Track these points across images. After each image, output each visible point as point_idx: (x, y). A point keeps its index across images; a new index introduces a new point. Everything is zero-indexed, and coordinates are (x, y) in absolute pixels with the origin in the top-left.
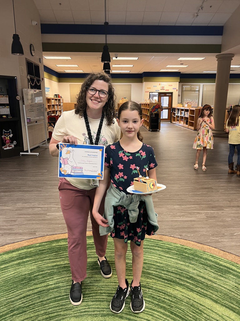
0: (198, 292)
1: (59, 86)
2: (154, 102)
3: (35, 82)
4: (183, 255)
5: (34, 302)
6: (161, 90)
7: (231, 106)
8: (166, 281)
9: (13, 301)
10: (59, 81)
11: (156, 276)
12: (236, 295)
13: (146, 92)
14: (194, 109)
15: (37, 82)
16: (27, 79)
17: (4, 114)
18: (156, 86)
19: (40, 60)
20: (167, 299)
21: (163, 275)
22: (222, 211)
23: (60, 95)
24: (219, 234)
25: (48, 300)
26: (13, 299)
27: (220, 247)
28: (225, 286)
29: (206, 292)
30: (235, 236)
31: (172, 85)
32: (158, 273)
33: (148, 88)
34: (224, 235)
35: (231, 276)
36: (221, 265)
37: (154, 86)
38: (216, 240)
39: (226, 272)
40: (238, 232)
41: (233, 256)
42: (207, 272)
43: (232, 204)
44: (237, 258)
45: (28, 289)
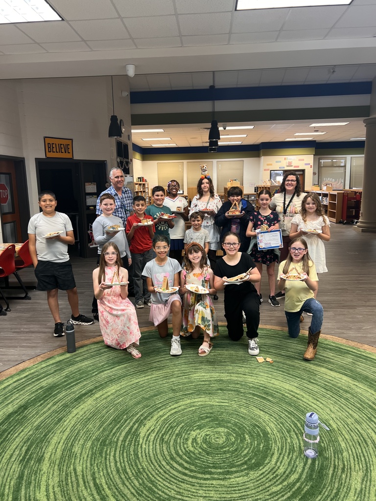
1: (143, 165)
2: (277, 185)
3: (125, 166)
5: (167, 364)
6: (287, 166)
8: (285, 357)
9: (150, 364)
10: (144, 159)
11: (275, 354)
12: (351, 367)
13: (265, 170)
14: (335, 193)
15: (126, 165)
16: (116, 162)
17: (91, 205)
18: (280, 162)
19: (129, 137)
21: (283, 353)
22: (354, 310)
23: (145, 179)
24: (345, 328)
26: (149, 362)
27: (344, 337)
28: (342, 362)
29: (323, 365)
30: (363, 329)
31: (303, 160)
32: (277, 352)
33: (268, 165)
34: (351, 329)
35: (349, 355)
36: (342, 349)
37: (277, 162)
38: (341, 332)
39: (345, 353)
40: (367, 326)
41: (356, 343)
42: (326, 352)
43: (368, 304)
44: (359, 344)
45: (159, 357)
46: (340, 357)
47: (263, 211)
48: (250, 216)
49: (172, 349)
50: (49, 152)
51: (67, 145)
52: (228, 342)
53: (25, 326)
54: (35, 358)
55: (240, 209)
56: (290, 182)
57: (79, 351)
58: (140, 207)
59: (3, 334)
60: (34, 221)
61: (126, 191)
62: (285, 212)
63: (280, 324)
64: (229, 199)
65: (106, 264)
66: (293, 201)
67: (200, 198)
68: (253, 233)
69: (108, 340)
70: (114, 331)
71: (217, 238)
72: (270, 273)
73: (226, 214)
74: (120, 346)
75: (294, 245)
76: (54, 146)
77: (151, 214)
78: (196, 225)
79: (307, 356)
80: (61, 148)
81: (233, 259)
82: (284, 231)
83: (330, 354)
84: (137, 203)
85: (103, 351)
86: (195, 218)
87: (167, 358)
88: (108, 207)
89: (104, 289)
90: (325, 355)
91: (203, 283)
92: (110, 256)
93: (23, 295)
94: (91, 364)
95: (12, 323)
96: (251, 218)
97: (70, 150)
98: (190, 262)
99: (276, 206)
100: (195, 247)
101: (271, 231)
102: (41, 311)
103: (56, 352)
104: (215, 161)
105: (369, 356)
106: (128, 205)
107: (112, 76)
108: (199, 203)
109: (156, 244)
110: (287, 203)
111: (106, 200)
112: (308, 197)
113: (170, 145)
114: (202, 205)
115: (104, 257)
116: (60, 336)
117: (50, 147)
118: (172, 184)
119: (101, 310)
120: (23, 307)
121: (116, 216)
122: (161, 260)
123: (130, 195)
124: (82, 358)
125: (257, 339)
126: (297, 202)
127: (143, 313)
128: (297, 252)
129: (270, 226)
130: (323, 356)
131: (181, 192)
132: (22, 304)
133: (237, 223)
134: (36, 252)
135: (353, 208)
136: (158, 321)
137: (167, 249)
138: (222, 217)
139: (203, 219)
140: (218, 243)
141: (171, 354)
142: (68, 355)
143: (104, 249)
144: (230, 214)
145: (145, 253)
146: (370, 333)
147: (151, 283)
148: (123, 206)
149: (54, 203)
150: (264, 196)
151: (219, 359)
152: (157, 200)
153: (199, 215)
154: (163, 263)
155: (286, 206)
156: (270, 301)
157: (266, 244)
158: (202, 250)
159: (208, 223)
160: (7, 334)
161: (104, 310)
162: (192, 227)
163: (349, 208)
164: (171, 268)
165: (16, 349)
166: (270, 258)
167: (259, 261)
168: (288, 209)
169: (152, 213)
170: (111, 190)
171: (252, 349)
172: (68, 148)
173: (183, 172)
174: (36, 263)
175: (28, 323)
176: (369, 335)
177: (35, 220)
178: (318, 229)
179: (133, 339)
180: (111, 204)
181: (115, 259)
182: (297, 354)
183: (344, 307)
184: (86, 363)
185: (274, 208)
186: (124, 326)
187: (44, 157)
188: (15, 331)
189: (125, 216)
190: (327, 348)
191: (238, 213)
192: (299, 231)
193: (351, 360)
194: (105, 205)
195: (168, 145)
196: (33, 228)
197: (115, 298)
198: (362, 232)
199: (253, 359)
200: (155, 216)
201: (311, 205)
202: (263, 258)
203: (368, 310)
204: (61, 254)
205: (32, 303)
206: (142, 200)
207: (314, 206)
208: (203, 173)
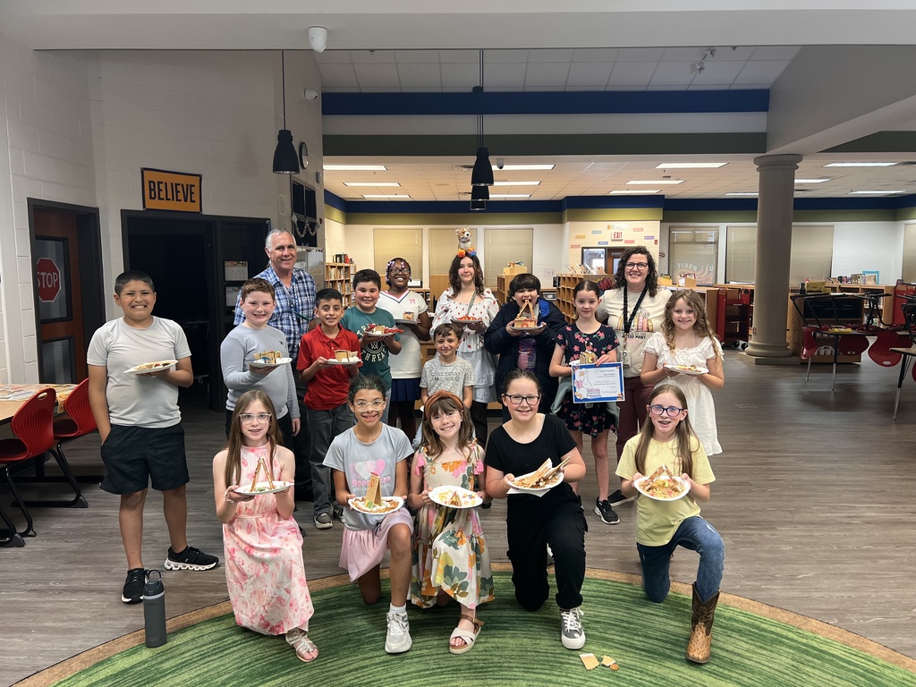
0: (710, 672)
1: (346, 233)
2: (595, 273)
3: (307, 229)
4: (680, 611)
5: (378, 677)
6: (613, 240)
7: (803, 284)
8: (643, 653)
9: (337, 675)
10: (348, 220)
11: (621, 644)
12: (793, 680)
13: (572, 247)
14: (703, 290)
15: (310, 230)
16: (290, 222)
17: (230, 304)
18: (600, 232)
19: (318, 177)
20: (646, 681)
21: (637, 643)
22: (772, 532)
23: (349, 257)
24: (762, 575)
25: (404, 674)
26: (335, 672)
27: (764, 599)
28: (770, 665)
29: (730, 673)
30: (799, 579)
31: (642, 230)
32: (625, 639)
33: (577, 237)
34: (773, 578)
35: (784, 648)
37: (593, 232)
38: (754, 586)
39: (773, 641)
40: (807, 572)
41: (792, 615)
42: (732, 640)
43: (797, 518)
44: (799, 618)
45: (360, 656)
46: (765, 652)
47: (584, 325)
48: (557, 332)
49: (388, 637)
50: (151, 198)
51: (190, 186)
52: (516, 614)
53: (61, 575)
54: (66, 664)
55: (536, 317)
56: (635, 268)
57: (175, 643)
58: (331, 311)
59: (4, 597)
60: (105, 338)
61: (300, 278)
62: (627, 328)
63: (623, 566)
64: (514, 298)
65: (244, 440)
66: (642, 305)
67: (454, 296)
68: (563, 369)
69: (244, 616)
70: (257, 595)
71: (489, 377)
72: (599, 453)
73: (508, 328)
74: (272, 629)
75: (657, 400)
76: (162, 186)
77: (350, 328)
78: (446, 349)
79: (696, 655)
80: (177, 192)
81: (527, 429)
82: (626, 367)
83: (741, 646)
84: (323, 302)
85: (229, 640)
86: (444, 336)
87: (377, 660)
88: (260, 309)
89: (236, 500)
90: (731, 648)
91: (464, 481)
92: (255, 422)
93: (72, 498)
94: (197, 679)
95: (31, 566)
96: (560, 337)
97: (196, 197)
98: (437, 436)
99: (608, 316)
100: (445, 402)
101: (601, 366)
102: (104, 535)
103: (120, 646)
104: (481, 228)
105: (824, 648)
106: (305, 307)
107: (283, 50)
108: (452, 305)
109: (357, 395)
110: (630, 310)
111: (254, 293)
112: (678, 298)
113: (397, 196)
114: (459, 310)
115: (240, 423)
116: (135, 602)
117: (154, 190)
118: (396, 265)
119: (230, 547)
120: (67, 526)
121: (277, 328)
122: (368, 432)
123: (310, 285)
124: (178, 661)
125: (580, 611)
126: (653, 309)
127: (329, 541)
128: (665, 414)
129: (599, 355)
130: (727, 651)
131: (416, 283)
132: (65, 519)
133: (529, 346)
134: (108, 407)
135: (736, 319)
136: (359, 570)
137: (382, 407)
138: (499, 333)
139: (459, 338)
140: (490, 387)
141: (387, 650)
142: (146, 654)
143: (242, 406)
144: (518, 326)
145: (339, 410)
146: (817, 590)
147: (342, 484)
148: (292, 309)
149: (151, 298)
150: (586, 293)
151: (496, 659)
152: (362, 299)
153: (451, 328)
154: (371, 438)
155: (629, 316)
156: (597, 511)
157: (589, 391)
158: (461, 408)
159: (469, 347)
160: (15, 596)
161: (236, 547)
162: (438, 354)
163: (729, 318)
164: (390, 449)
165: (27, 636)
166: (600, 421)
167: (576, 428)
168: (634, 323)
169: (353, 326)
170: (269, 275)
171: (570, 634)
172: (192, 193)
173: (422, 247)
174: (105, 431)
175: (69, 566)
176: (816, 595)
177: (108, 335)
178: (700, 365)
179: (295, 620)
180: (266, 304)
181: (266, 429)
182: (668, 646)
183: (750, 524)
184: (186, 676)
185: (604, 319)
186: (278, 588)
187: (140, 208)
188: (36, 587)
189: (297, 329)
190: (733, 629)
191: (532, 326)
192: (660, 368)
193: (791, 662)
194: (253, 303)
195: (394, 196)
196: (101, 352)
197: (262, 520)
198: (756, 364)
199: (573, 660)
200: (358, 332)
201: (684, 315)
202: (583, 421)
203: (800, 533)
204: (164, 410)
205: (88, 516)
206: (336, 298)
207: (691, 315)
208: (462, 245)
